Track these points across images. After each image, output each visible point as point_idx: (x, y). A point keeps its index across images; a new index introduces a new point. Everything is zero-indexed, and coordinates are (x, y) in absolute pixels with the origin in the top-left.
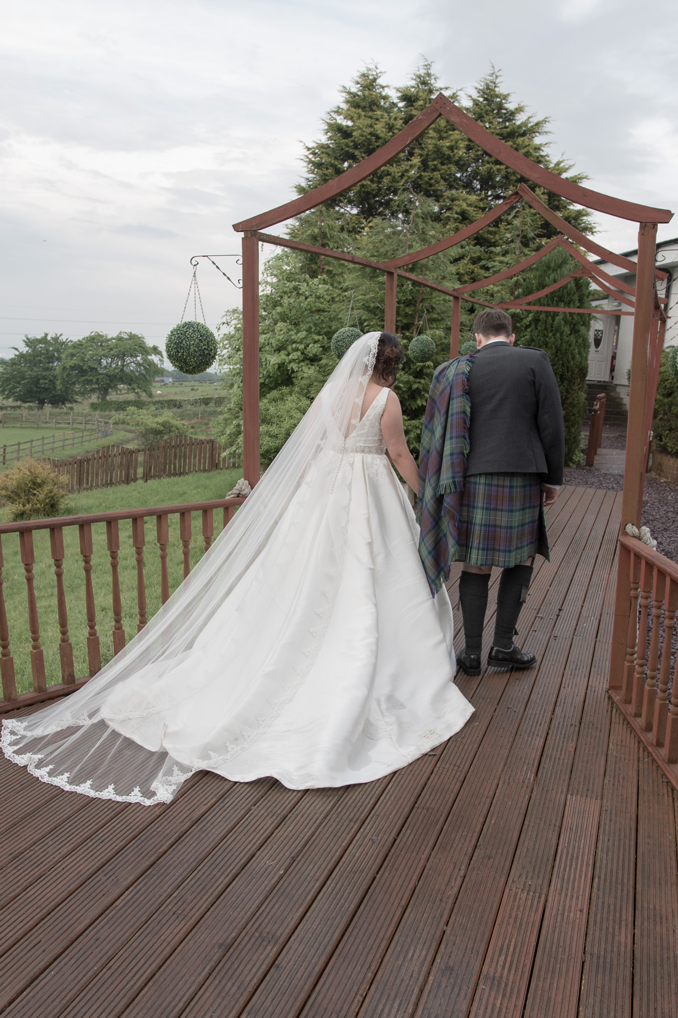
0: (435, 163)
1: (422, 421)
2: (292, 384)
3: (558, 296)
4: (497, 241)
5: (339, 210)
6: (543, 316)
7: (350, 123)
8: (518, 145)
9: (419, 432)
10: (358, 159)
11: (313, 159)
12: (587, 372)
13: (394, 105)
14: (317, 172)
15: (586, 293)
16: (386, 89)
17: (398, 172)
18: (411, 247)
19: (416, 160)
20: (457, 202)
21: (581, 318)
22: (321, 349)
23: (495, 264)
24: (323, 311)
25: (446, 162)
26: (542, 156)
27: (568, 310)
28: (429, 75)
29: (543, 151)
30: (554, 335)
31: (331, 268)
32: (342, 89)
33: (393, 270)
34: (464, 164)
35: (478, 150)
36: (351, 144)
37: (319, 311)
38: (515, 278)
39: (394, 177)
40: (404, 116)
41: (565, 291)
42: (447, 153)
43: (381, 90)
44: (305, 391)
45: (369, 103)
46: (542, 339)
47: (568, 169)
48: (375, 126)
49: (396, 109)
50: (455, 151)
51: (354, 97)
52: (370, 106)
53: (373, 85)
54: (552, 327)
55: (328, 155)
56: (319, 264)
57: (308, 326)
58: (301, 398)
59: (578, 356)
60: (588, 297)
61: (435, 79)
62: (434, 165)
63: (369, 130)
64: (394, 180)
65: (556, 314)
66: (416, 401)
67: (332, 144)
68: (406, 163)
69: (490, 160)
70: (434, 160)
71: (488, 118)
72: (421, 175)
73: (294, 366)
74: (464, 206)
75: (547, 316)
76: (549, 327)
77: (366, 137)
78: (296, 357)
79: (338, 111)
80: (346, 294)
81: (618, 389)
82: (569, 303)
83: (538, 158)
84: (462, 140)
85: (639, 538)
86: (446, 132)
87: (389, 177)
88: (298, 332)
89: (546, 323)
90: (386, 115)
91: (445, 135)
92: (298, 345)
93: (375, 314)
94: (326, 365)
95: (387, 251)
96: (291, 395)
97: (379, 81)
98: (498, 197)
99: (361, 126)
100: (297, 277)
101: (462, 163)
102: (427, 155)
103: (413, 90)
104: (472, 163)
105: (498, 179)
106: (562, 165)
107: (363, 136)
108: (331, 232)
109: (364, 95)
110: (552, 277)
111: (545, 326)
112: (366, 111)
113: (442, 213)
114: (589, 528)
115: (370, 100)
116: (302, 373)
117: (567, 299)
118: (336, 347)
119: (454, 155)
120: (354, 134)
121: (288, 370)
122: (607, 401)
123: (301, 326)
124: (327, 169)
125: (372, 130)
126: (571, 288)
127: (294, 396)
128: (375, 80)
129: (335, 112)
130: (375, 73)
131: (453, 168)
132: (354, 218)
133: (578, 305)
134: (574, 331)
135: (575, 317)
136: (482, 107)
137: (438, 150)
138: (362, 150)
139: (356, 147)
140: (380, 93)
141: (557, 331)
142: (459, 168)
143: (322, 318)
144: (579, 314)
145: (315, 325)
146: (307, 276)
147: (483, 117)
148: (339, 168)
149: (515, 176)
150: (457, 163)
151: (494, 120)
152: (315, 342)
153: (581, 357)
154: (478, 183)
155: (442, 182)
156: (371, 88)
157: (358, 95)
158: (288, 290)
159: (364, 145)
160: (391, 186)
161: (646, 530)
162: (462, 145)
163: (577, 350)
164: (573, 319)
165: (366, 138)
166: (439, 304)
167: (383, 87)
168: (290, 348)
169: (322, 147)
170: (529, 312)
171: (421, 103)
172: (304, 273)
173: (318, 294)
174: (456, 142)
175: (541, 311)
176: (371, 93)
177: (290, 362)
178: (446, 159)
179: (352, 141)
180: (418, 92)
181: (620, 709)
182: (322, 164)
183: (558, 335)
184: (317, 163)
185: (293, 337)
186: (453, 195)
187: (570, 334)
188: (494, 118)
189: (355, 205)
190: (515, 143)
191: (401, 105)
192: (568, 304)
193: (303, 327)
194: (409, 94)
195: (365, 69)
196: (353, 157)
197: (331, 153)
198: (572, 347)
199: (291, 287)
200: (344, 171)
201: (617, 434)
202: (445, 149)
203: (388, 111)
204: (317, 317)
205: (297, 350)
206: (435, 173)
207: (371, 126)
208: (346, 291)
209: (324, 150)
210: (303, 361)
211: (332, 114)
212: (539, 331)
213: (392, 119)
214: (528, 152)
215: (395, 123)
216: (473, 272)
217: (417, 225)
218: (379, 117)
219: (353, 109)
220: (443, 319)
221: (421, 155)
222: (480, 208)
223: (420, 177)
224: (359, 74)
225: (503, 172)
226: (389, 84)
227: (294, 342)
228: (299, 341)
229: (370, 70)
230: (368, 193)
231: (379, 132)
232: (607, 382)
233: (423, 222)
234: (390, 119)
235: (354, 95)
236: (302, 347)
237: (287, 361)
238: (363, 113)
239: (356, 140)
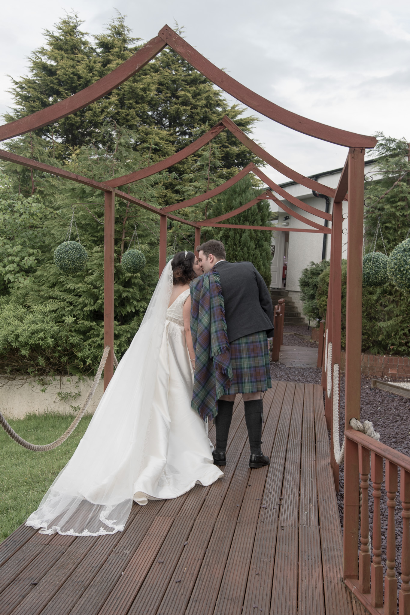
0: (131, 101)
1: (131, 326)
2: (9, 293)
3: (244, 216)
4: (185, 170)
5: (45, 139)
6: (231, 233)
7: (53, 63)
8: (201, 90)
9: (129, 336)
10: (62, 95)
11: (20, 93)
12: (270, 280)
13: (93, 50)
14: (25, 104)
15: (267, 213)
16: (85, 35)
17: (99, 108)
18: (116, 171)
19: (114, 99)
20: (150, 136)
21: (264, 235)
22: (36, 261)
23: (189, 188)
24: (37, 227)
25: (140, 101)
26: (220, 100)
27: (252, 228)
28: (123, 27)
29: (221, 96)
30: (242, 249)
31: (43, 189)
32: (46, 32)
33: (111, 190)
34: (155, 104)
35: (167, 93)
36: (56, 81)
37: (32, 227)
38: (207, 201)
39: (95, 112)
40: (102, 60)
41: (250, 212)
42: (140, 94)
43: (81, 36)
44: (22, 300)
45: (71, 46)
46: (232, 253)
47: (242, 111)
48: (77, 67)
49: (94, 54)
50: (148, 92)
51: (57, 40)
52: (72, 49)
53: (73, 31)
54: (240, 242)
55: (35, 89)
56: (31, 185)
57: (23, 241)
58: (18, 306)
59: (262, 267)
60: (268, 217)
61: (128, 30)
62: (130, 103)
63: (71, 70)
64: (95, 115)
65: (243, 231)
66: (125, 308)
67: (38, 80)
68: (105, 100)
69: (177, 101)
70: (129, 99)
71: (174, 66)
72: (119, 112)
73: (11, 277)
74: (157, 140)
75: (235, 233)
76: (237, 242)
77: (69, 75)
78: (12, 269)
79: (43, 52)
80: (58, 212)
81: (291, 294)
82: (254, 222)
83: (217, 101)
84: (153, 83)
85: (364, 431)
86: (139, 76)
87: (90, 112)
88: (14, 245)
89: (235, 239)
90: (86, 57)
91: (138, 78)
92: (14, 258)
93: (86, 231)
94: (41, 276)
95: (95, 175)
96: (8, 303)
97: (79, 28)
98: (184, 133)
99: (64, 66)
100: (11, 196)
101: (153, 103)
102: (124, 95)
103: (109, 38)
104: (162, 103)
105: (184, 118)
106: (237, 108)
107: (66, 75)
108: (41, 156)
109: (66, 40)
110: (238, 200)
111: (234, 242)
112: (68, 53)
113: (137, 145)
114: (288, 417)
115: (72, 44)
116: (18, 283)
117: (251, 219)
118: (59, 260)
119: (147, 96)
120: (58, 72)
121: (5, 281)
122: (285, 305)
123: (17, 240)
124: (34, 101)
125: (74, 70)
126: (255, 209)
127: (11, 305)
128: (75, 27)
129: (40, 52)
130: (75, 21)
131: (147, 107)
132: (60, 146)
133: (261, 223)
134: (259, 245)
135: (259, 234)
136: (169, 57)
137: (133, 91)
138: (66, 87)
139: (60, 84)
140: (80, 39)
141: (245, 245)
142: (151, 107)
143: (36, 233)
144: (262, 231)
145: (29, 239)
146: (21, 195)
147: (170, 65)
148: (45, 102)
149: (198, 116)
150: (149, 103)
151: (179, 69)
152: (30, 255)
153: (266, 268)
154: (167, 120)
155: (138, 119)
156: (72, 33)
157: (60, 39)
158: (3, 207)
159: (68, 83)
160: (92, 120)
161: (369, 424)
162: (154, 87)
163: (262, 262)
164: (257, 235)
165: (69, 77)
166: (144, 222)
167: (83, 34)
168: (6, 260)
169: (29, 82)
170: (220, 229)
171: (116, 50)
172: (17, 192)
173: (32, 212)
174: (148, 85)
175: (230, 229)
176: (73, 38)
177: (6, 274)
178: (140, 99)
179: (56, 79)
180: (114, 40)
181: (359, 600)
182: (29, 97)
183: (245, 249)
184: (24, 96)
185: (9, 251)
186: (146, 129)
187: (256, 249)
188: (179, 67)
189: (60, 135)
190: (197, 89)
191: (99, 50)
192: (252, 223)
193: (19, 241)
194: (106, 41)
195: (66, 17)
196: (58, 93)
197: (37, 88)
198: (258, 260)
199: (6, 205)
200: (49, 105)
201: (293, 333)
202: (139, 90)
203: (88, 54)
204: (31, 232)
205: (13, 262)
206: (131, 111)
207: (73, 67)
208: (58, 209)
209: (31, 85)
210: (18, 272)
211: (37, 54)
212: (229, 246)
213: (92, 62)
214: (209, 96)
215: (95, 66)
216: (166, 196)
217: (120, 153)
218: (80, 59)
219: (57, 51)
220: (146, 236)
221: (118, 95)
222: (170, 141)
223: (118, 113)
224: (60, 21)
225: (189, 113)
226: (88, 32)
227: (10, 255)
228: (14, 253)
229: (71, 18)
230: (72, 125)
231: (80, 72)
232: (281, 289)
233: (126, 150)
234: (90, 61)
235: (57, 39)
236: (17, 259)
237: (4, 272)
238: (66, 55)
239: (60, 78)
